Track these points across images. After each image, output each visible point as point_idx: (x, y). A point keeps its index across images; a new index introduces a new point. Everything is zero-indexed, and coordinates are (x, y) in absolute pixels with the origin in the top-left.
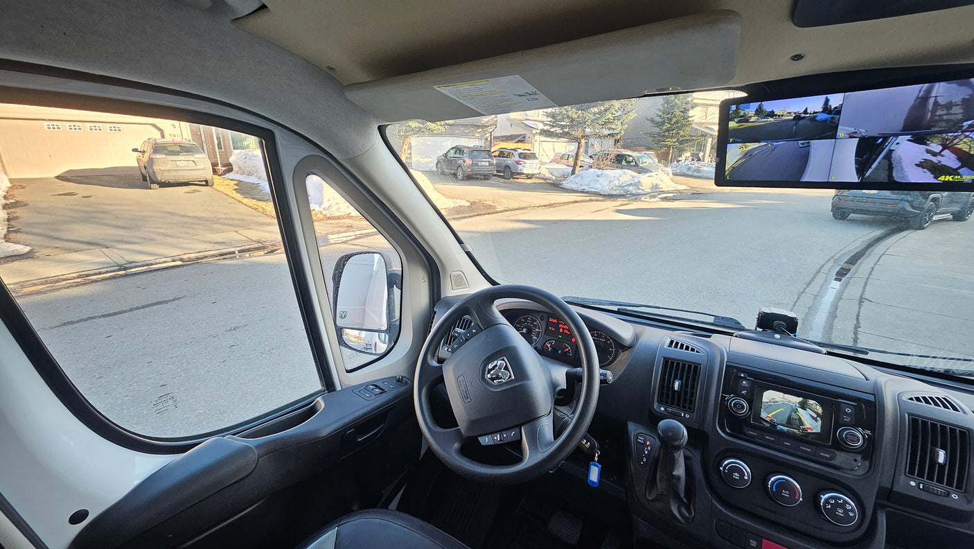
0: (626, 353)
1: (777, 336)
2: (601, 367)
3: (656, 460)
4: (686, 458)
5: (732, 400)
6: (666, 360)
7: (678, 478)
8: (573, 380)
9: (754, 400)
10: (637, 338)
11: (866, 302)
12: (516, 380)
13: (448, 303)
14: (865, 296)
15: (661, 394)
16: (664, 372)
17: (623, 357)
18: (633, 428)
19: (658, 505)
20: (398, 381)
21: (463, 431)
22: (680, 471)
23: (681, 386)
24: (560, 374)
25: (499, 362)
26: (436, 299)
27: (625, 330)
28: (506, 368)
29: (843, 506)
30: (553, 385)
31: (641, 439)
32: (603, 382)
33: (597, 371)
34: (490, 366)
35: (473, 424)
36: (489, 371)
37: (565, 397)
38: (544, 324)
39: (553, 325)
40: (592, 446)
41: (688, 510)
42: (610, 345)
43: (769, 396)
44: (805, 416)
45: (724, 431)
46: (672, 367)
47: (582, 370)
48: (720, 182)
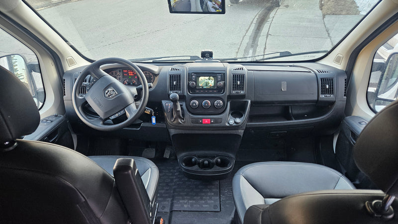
0: (157, 77)
1: (207, 59)
2: (148, 83)
3: (172, 109)
4: (181, 105)
5: (191, 83)
6: (170, 75)
7: (179, 111)
8: (139, 91)
9: (196, 81)
10: (160, 70)
11: (269, 36)
12: (118, 94)
13: (70, 74)
14: (269, 33)
15: (171, 88)
16: (170, 80)
17: (157, 78)
18: (164, 102)
19: (175, 122)
20: (56, 116)
21: (102, 117)
22: (179, 109)
23: (176, 83)
24: (134, 90)
25: (110, 89)
26: (61, 73)
27: (155, 68)
28: (113, 91)
29: (219, 103)
30: (132, 94)
31: (167, 105)
32: (150, 87)
33: (147, 84)
34: (106, 92)
35: (106, 113)
36: (107, 94)
37: (137, 98)
38: (121, 74)
39: (126, 73)
40: (151, 112)
41: (184, 120)
42: (151, 76)
43: (201, 78)
44: (210, 81)
45: (190, 93)
46: (173, 77)
47: (142, 86)
48: (171, 12)
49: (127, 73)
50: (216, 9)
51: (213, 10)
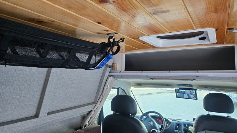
5: (185, 128)
8: (162, 126)
9: (188, 128)
12: (154, 124)
15: (176, 129)
23: (178, 127)
27: (170, 121)
28: (152, 123)
30: (159, 128)
45: (184, 132)
46: (177, 124)
47: (163, 124)
48: (177, 97)
49: (158, 120)
50: (194, 98)
51: (193, 98)
